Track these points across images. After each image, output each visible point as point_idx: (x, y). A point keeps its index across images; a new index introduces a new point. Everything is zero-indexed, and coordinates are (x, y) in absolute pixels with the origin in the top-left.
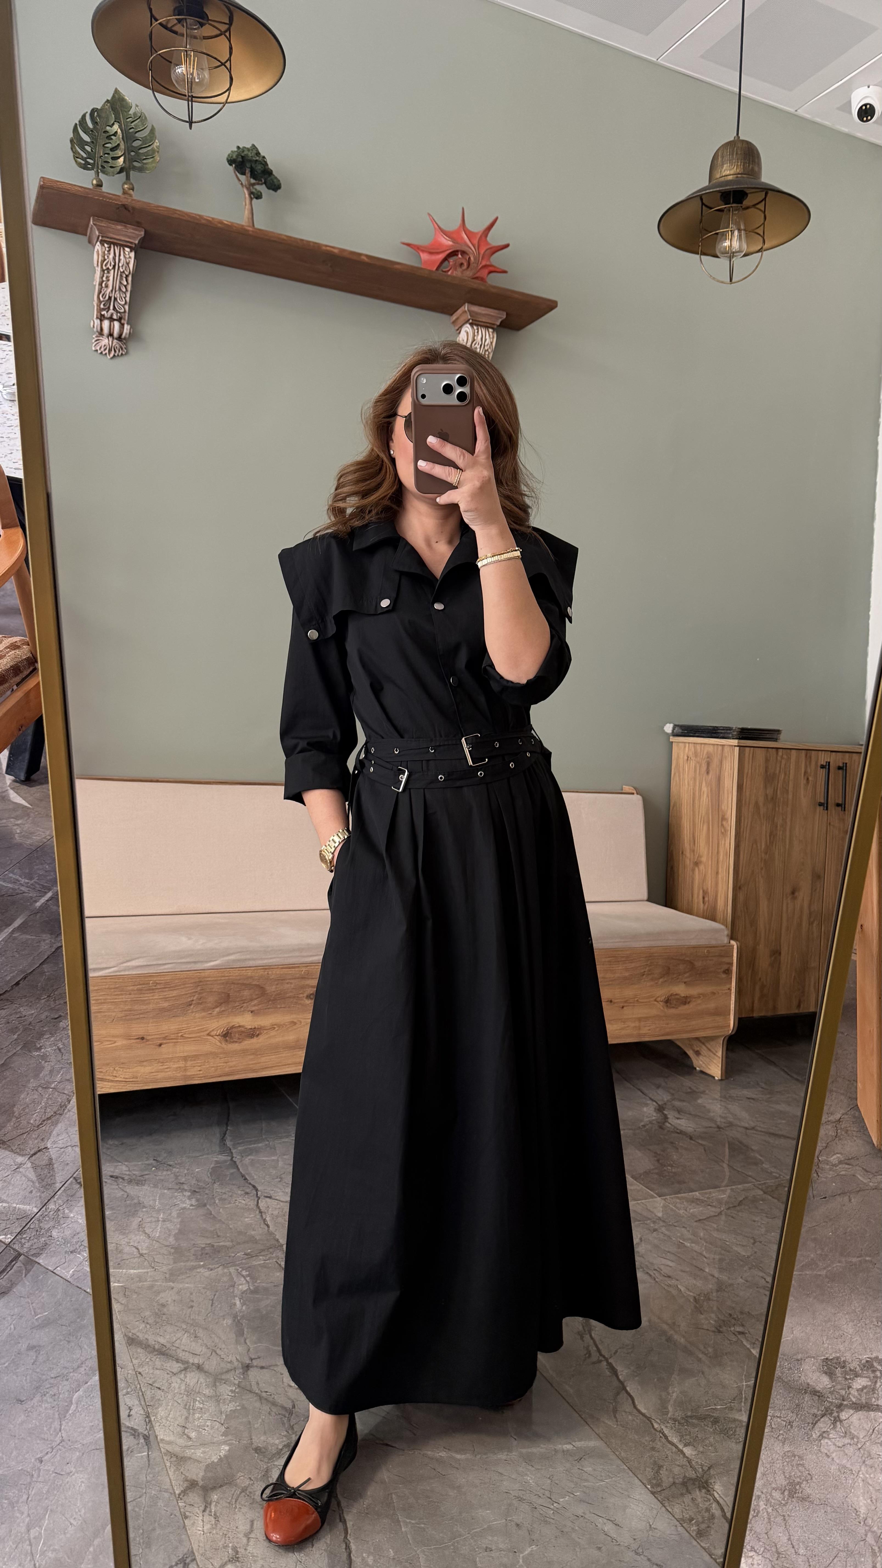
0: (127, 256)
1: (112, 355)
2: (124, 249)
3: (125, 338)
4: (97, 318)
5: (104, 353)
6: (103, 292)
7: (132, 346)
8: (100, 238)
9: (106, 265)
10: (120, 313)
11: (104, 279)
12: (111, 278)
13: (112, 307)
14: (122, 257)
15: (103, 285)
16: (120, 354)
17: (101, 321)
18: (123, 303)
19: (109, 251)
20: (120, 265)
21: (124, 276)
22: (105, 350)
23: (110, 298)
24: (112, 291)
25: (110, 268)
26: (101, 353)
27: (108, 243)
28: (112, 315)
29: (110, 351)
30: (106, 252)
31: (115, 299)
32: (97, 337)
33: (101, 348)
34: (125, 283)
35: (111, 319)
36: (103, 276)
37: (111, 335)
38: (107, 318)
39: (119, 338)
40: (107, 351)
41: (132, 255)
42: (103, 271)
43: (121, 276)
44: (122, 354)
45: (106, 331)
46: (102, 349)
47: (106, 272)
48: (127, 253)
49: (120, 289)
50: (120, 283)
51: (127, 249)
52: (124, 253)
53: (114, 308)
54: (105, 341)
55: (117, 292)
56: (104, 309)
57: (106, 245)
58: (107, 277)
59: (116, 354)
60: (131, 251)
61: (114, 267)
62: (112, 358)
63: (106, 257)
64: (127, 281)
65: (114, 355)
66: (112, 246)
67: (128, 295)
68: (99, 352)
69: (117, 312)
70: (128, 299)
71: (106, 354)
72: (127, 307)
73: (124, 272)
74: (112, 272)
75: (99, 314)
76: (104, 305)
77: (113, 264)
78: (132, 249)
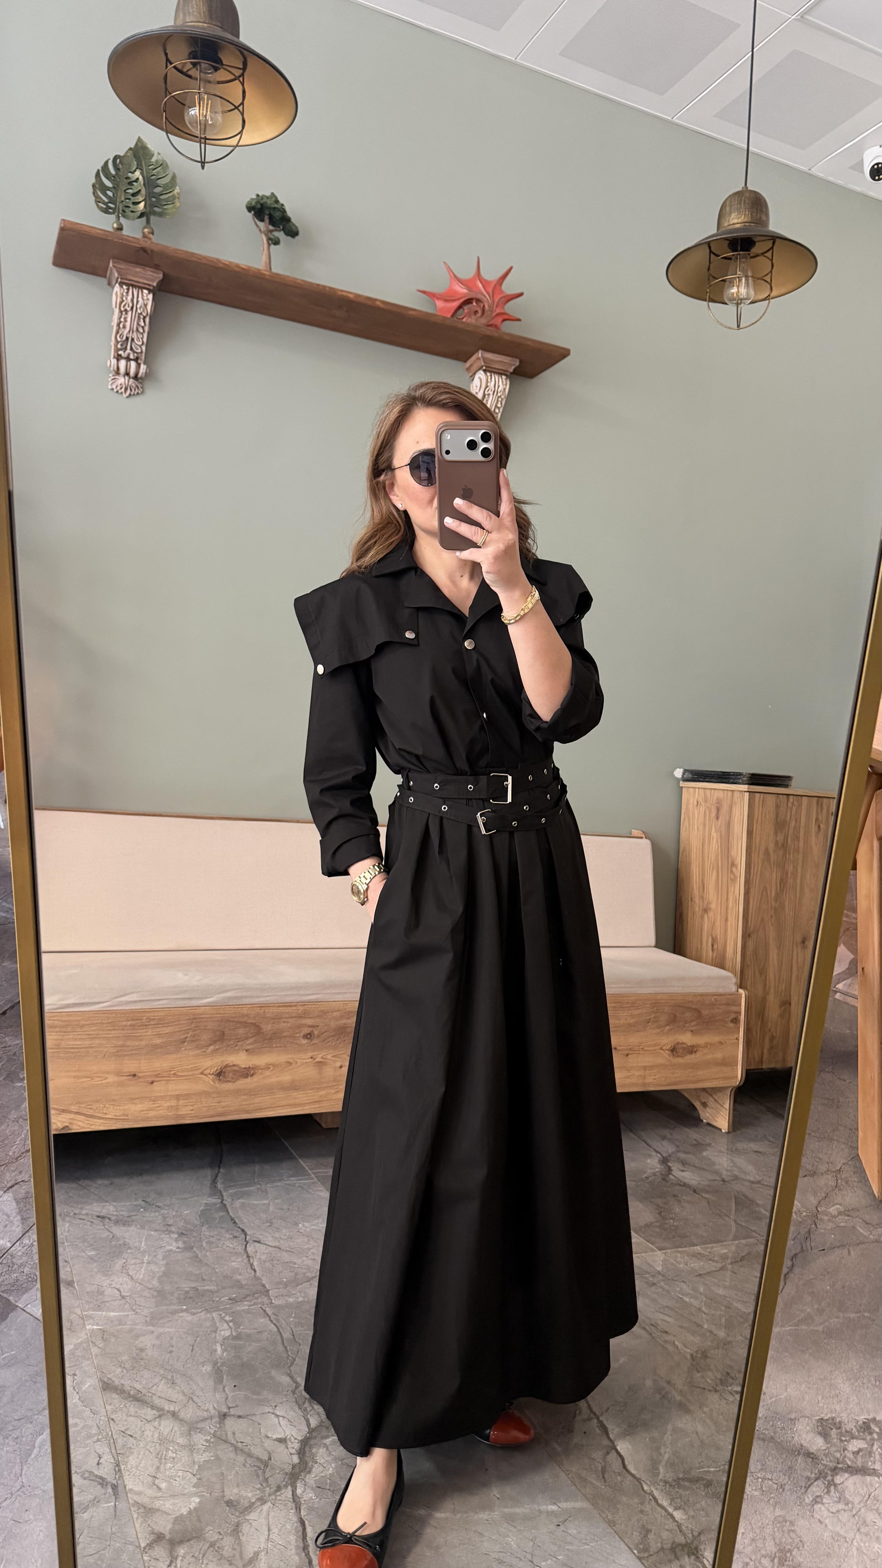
0: (145, 298)
1: (128, 394)
2: (142, 291)
3: (141, 378)
4: (114, 357)
5: (120, 391)
6: (120, 333)
7: (147, 385)
8: (119, 280)
9: (124, 307)
10: (137, 353)
11: (122, 320)
12: (129, 319)
13: (129, 347)
14: (140, 299)
15: (121, 326)
16: (136, 393)
17: (118, 360)
18: (140, 343)
19: (127, 293)
20: (138, 306)
21: (142, 317)
22: (121, 388)
23: (127, 338)
24: (129, 331)
25: (128, 309)
26: (117, 392)
27: (127, 284)
28: (129, 354)
29: (126, 389)
30: (125, 294)
31: (133, 340)
32: (113, 376)
33: (117, 387)
34: (142, 324)
35: (128, 359)
36: (121, 317)
37: (127, 374)
38: (124, 358)
39: (136, 377)
40: (123, 390)
41: (151, 296)
42: (121, 312)
43: (139, 318)
44: (138, 393)
45: (122, 370)
46: (119, 388)
47: (124, 313)
48: (145, 295)
49: (137, 330)
50: (138, 324)
51: (145, 291)
52: (142, 294)
53: (131, 349)
54: (121, 380)
55: (135, 333)
56: (121, 349)
57: (125, 287)
58: (125, 318)
59: (132, 393)
60: (149, 293)
61: (132, 308)
62: (128, 397)
63: (124, 298)
64: (144, 322)
65: (130, 395)
66: (131, 288)
67: (145, 336)
68: (115, 390)
69: (134, 352)
70: (145, 340)
71: (122, 393)
72: (144, 348)
73: (141, 313)
74: (130, 313)
75: (116, 354)
76: (121, 345)
77: (131, 305)
78: (150, 291)
